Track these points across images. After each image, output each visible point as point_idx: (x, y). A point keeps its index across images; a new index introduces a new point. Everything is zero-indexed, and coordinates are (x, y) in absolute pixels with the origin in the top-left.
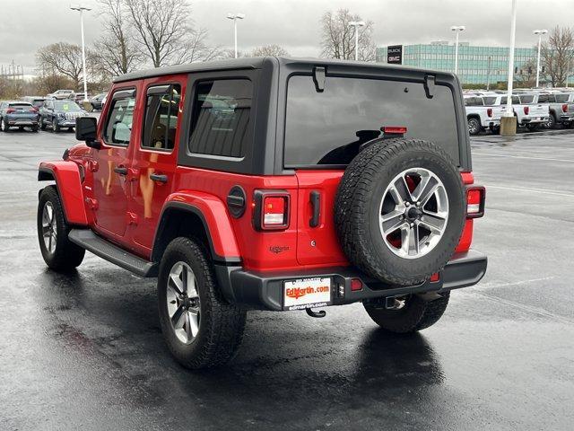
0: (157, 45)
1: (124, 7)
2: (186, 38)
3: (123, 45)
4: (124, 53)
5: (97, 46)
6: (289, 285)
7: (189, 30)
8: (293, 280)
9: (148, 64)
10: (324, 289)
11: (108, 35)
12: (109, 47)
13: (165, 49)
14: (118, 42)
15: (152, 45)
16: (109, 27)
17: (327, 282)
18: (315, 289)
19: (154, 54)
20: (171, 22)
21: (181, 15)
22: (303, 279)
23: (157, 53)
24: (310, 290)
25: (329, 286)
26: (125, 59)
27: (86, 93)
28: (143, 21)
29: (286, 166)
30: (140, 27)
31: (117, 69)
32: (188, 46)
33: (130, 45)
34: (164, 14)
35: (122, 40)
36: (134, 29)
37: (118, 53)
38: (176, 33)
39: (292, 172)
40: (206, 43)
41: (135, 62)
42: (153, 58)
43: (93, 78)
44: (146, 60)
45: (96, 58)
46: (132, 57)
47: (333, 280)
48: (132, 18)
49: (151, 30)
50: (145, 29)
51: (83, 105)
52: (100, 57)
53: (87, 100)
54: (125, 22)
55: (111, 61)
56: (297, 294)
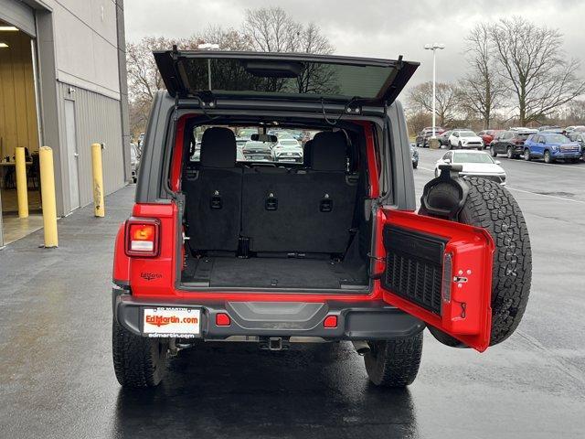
0: (523, 80)
1: (491, 42)
2: (554, 70)
3: (488, 81)
4: (488, 89)
5: (462, 83)
6: (148, 312)
7: (559, 62)
8: (155, 307)
11: (473, 72)
12: (473, 83)
13: (531, 84)
14: (483, 78)
15: (518, 79)
16: (475, 64)
17: (196, 314)
18: (181, 319)
19: (520, 89)
20: (540, 55)
21: (551, 47)
22: (165, 307)
23: (523, 87)
24: (175, 320)
25: (198, 317)
26: (488, 97)
27: (434, 130)
28: (509, 56)
30: (507, 63)
31: (479, 106)
32: (557, 79)
33: (494, 81)
34: (532, 47)
35: (487, 76)
36: (500, 64)
37: (482, 90)
38: (545, 65)
40: (577, 74)
41: (498, 98)
42: (518, 92)
43: (459, 116)
44: (510, 95)
45: (460, 95)
46: (496, 93)
47: (204, 311)
48: (498, 53)
49: (518, 64)
50: (511, 65)
51: (430, 142)
52: (464, 94)
53: (434, 137)
54: (491, 58)
55: (474, 98)
56: (159, 321)
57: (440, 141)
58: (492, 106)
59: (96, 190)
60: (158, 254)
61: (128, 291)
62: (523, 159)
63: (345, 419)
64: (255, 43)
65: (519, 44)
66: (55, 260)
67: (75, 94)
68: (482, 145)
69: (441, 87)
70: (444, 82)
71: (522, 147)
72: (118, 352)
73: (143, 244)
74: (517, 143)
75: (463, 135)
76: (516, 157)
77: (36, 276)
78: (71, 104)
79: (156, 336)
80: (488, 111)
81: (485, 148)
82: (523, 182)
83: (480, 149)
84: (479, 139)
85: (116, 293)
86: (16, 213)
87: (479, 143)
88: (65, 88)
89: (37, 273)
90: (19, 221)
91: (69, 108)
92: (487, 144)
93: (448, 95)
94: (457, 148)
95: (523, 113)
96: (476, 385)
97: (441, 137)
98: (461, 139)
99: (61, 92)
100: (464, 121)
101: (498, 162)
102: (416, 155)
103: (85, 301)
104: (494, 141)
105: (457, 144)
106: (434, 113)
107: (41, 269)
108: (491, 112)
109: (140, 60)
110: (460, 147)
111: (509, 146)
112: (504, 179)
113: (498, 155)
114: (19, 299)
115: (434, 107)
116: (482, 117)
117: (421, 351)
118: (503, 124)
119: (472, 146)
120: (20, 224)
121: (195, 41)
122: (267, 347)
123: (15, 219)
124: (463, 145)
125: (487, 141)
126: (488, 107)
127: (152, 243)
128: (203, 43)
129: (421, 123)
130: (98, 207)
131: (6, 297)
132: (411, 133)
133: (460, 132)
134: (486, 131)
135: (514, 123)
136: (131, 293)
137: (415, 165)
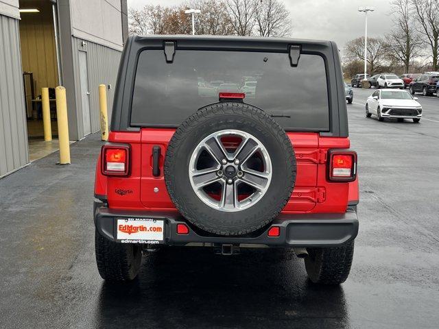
0: (436, 35)
1: (411, 6)
3: (408, 36)
4: (408, 42)
5: (387, 38)
6: (121, 222)
8: (126, 218)
9: (427, 50)
10: (158, 229)
11: (397, 29)
12: (396, 37)
14: (404, 34)
15: (432, 34)
16: (398, 23)
17: (160, 224)
18: (148, 229)
19: (434, 42)
22: (135, 218)
23: (436, 41)
24: (143, 229)
25: (162, 227)
26: (408, 48)
27: (366, 74)
28: (425, 16)
29: (132, 124)
30: (423, 21)
31: (401, 55)
33: (413, 35)
35: (407, 32)
37: (403, 43)
39: (138, 129)
41: (416, 49)
42: (432, 45)
43: (385, 63)
44: (426, 47)
45: (386, 47)
46: (414, 44)
47: (166, 222)
48: (416, 14)
49: (432, 22)
50: (427, 23)
51: (363, 83)
52: (390, 46)
53: (366, 79)
54: (411, 18)
55: (397, 49)
56: (130, 230)
57: (370, 82)
58: (411, 55)
59: (102, 121)
60: (128, 174)
61: (106, 204)
62: (436, 96)
63: (287, 313)
64: (228, 8)
65: (434, 6)
66: (67, 175)
67: (87, 47)
68: (403, 85)
69: (371, 41)
70: (374, 37)
71: (435, 87)
72: (100, 253)
73: (117, 166)
74: (431, 84)
75: (388, 78)
76: (430, 94)
77: (51, 187)
78: (84, 55)
79: (128, 242)
80: (408, 60)
81: (405, 88)
82: (434, 114)
83: (401, 88)
84: (400, 81)
85: (97, 205)
86: (42, 138)
87: (401, 84)
88: (79, 41)
89: (51, 184)
90: (45, 144)
91: (82, 57)
92: (407, 84)
93: (376, 47)
94: (384, 88)
95: (435, 60)
96: (399, 284)
97: (371, 79)
98: (386, 80)
99: (75, 45)
100: (389, 68)
101: (416, 98)
102: (351, 93)
103: (85, 208)
104: (412, 82)
105: (384, 85)
106: (366, 61)
107: (55, 182)
108: (410, 60)
109: (142, 23)
110: (386, 86)
111: (424, 86)
112: (420, 111)
113: (416, 93)
114: (34, 206)
115: (366, 56)
116: (403, 64)
117: (352, 256)
118: (419, 70)
119: (396, 86)
120: (45, 146)
121: (183, 8)
122: (221, 252)
123: (41, 143)
124: (388, 86)
125: (407, 82)
126: (408, 56)
127: (123, 164)
128: (189, 9)
129: (355, 69)
130: (104, 133)
131: (25, 203)
132: (347, 77)
133: (386, 75)
134: (406, 75)
135: (428, 69)
136: (108, 206)
137: (350, 101)
